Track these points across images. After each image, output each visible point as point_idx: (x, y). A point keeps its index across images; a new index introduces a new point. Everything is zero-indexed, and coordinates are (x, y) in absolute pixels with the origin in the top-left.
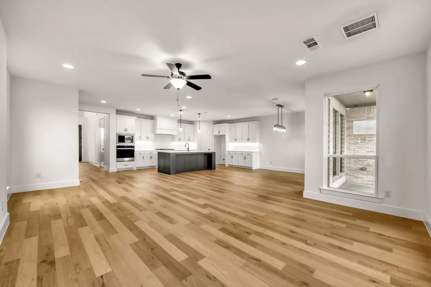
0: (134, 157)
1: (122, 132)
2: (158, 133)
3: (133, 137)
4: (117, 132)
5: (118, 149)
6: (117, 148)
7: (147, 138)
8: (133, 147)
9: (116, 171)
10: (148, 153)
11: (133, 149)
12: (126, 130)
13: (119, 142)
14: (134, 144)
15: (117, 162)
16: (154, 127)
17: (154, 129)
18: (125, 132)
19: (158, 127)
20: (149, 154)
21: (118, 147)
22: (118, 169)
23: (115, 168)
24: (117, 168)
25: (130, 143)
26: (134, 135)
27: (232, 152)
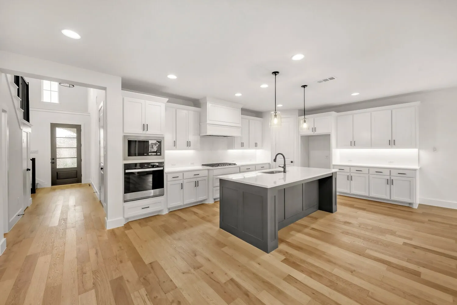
0: (163, 187)
1: (137, 133)
2: (209, 133)
3: (160, 142)
4: (125, 132)
5: (127, 171)
6: (125, 170)
7: (188, 144)
8: (161, 164)
9: (122, 224)
10: (191, 175)
11: (162, 168)
12: (145, 127)
13: (129, 155)
14: (163, 158)
15: (125, 201)
16: (201, 120)
17: (200, 125)
18: (144, 132)
19: (208, 122)
20: (193, 176)
21: (127, 166)
22: (127, 219)
23: (121, 218)
24: (126, 216)
25: (155, 155)
26: (164, 137)
27: (349, 168)
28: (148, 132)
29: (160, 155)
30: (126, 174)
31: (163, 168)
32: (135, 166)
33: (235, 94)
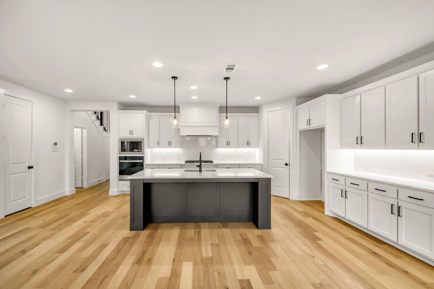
2: (181, 134)
4: (120, 136)
5: (121, 161)
6: (119, 160)
7: (170, 144)
8: (142, 158)
12: (131, 132)
13: (122, 151)
14: (143, 154)
15: (120, 180)
18: (131, 136)
19: (181, 124)
21: (121, 158)
23: (117, 190)
24: (120, 190)
25: (137, 152)
26: (143, 139)
27: (344, 178)
28: (133, 136)
29: (141, 151)
30: (120, 163)
31: (143, 161)
32: (126, 158)
33: (191, 97)
